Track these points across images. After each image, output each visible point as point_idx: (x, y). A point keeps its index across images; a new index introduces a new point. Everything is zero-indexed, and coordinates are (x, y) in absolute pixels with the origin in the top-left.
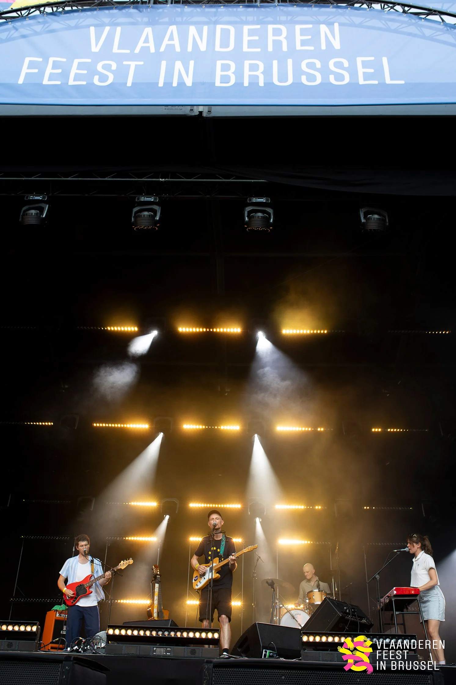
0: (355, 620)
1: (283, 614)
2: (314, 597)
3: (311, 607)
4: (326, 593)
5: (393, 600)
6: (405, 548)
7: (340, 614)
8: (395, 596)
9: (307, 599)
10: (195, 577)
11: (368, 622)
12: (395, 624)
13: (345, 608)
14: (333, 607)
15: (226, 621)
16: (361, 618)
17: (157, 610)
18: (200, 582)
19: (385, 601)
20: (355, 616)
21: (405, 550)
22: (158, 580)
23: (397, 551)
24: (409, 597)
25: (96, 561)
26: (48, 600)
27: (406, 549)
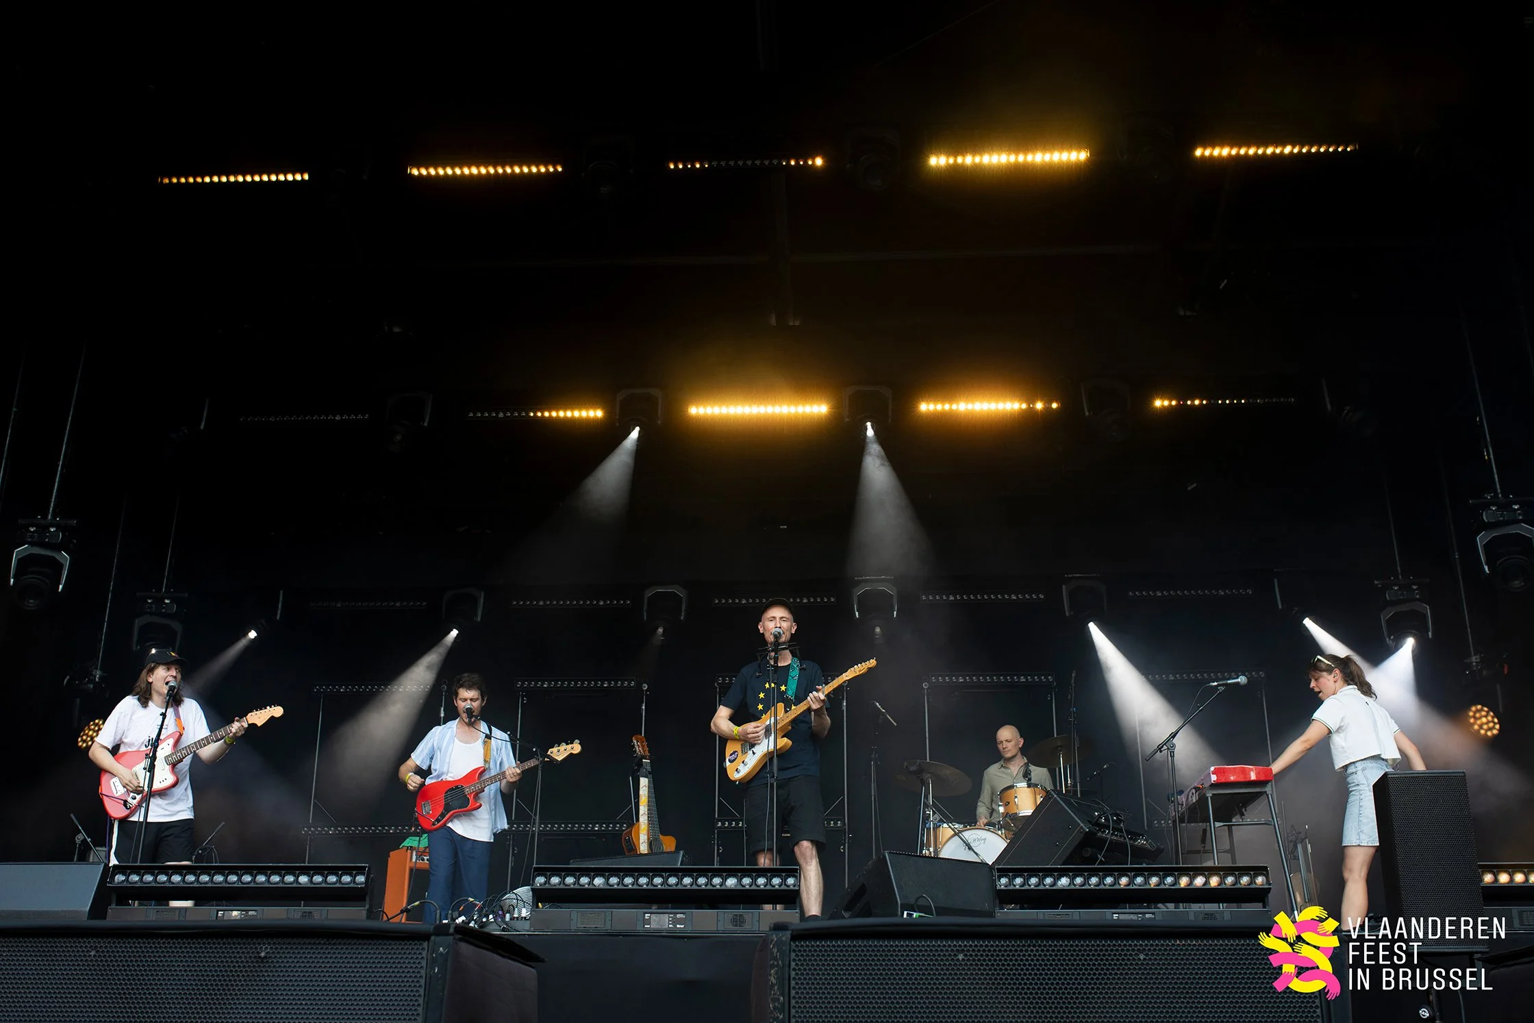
0: (1122, 840)
1: (945, 840)
2: (1016, 800)
3: (1010, 822)
4: (1044, 789)
5: (1209, 795)
6: (1237, 678)
7: (1084, 827)
8: (1214, 786)
9: (1001, 805)
10: (731, 755)
11: (1150, 844)
12: (1213, 852)
13: (1096, 814)
14: (1070, 811)
15: (812, 853)
16: (1135, 835)
17: (646, 837)
18: (743, 762)
19: (1190, 799)
20: (1120, 830)
21: (1239, 682)
22: (646, 770)
23: (1218, 685)
24: (1246, 788)
25: (496, 732)
26: (390, 829)
27: (1239, 680)
